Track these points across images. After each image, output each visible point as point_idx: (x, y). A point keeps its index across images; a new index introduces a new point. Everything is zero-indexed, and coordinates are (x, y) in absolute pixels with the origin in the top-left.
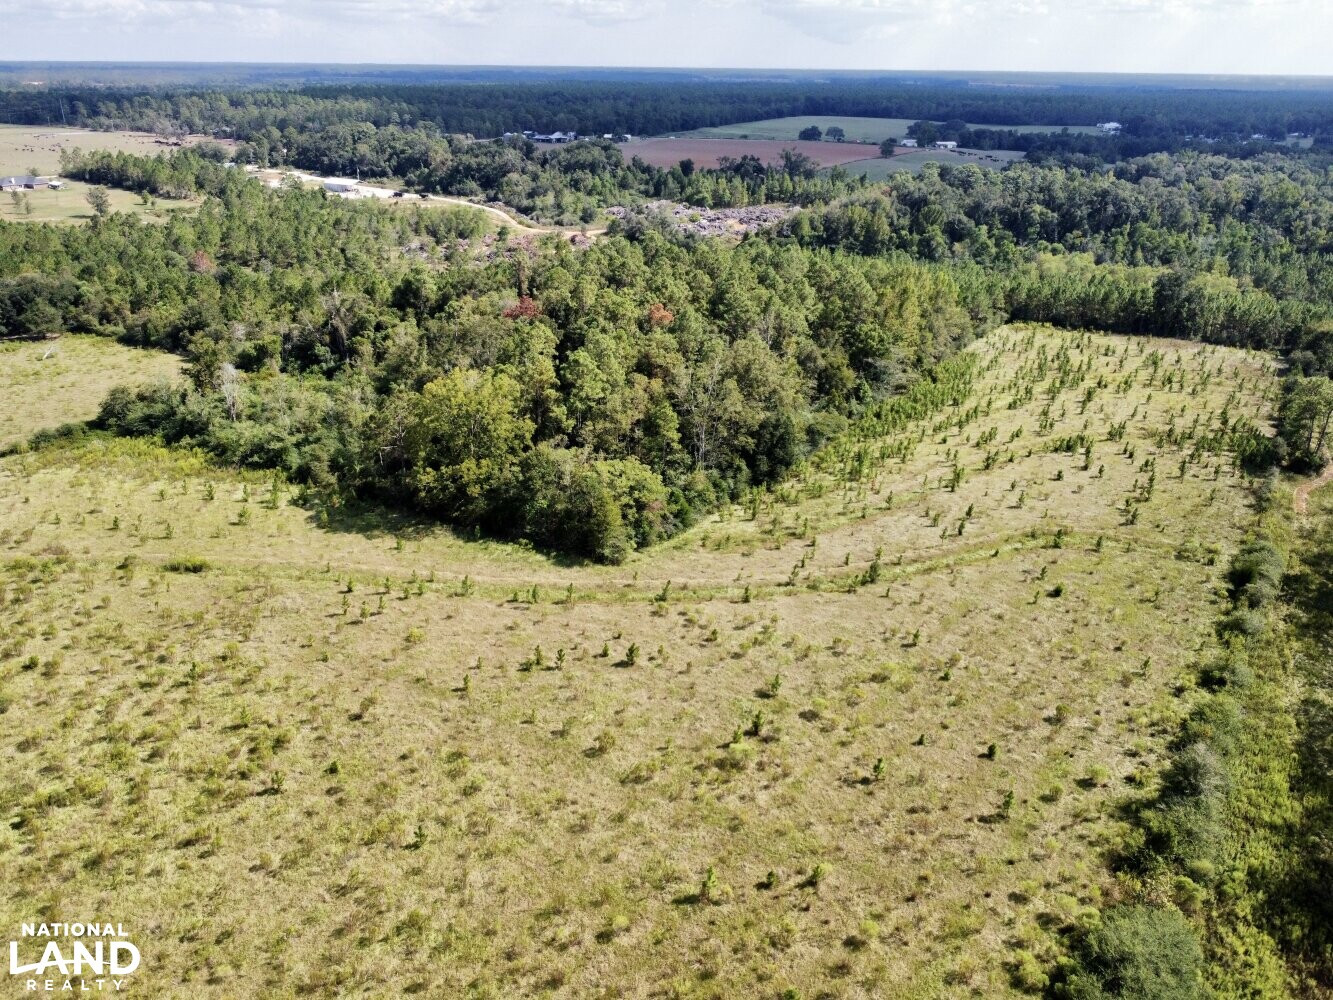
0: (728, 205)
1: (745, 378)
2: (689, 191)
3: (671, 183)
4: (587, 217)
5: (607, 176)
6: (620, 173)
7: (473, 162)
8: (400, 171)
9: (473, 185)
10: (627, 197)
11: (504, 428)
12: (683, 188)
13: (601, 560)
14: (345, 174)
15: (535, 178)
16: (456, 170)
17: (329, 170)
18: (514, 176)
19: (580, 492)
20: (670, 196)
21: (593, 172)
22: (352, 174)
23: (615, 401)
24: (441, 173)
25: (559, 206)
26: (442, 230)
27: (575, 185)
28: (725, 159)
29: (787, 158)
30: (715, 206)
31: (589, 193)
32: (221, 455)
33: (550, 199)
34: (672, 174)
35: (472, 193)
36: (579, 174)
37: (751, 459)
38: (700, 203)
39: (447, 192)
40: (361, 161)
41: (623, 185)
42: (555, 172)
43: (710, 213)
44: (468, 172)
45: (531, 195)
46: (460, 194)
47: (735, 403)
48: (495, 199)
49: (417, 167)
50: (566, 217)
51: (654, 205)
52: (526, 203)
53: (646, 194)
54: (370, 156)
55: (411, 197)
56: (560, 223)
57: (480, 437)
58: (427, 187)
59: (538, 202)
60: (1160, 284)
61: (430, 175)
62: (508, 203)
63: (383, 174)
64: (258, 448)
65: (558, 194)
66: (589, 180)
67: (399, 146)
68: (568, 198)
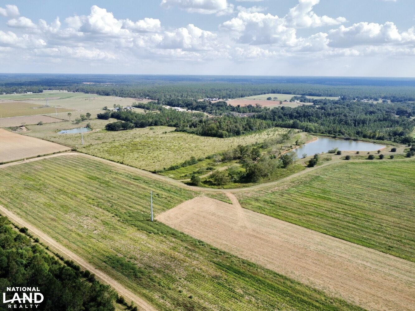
0: (245, 113)
1: (236, 127)
2: (239, 110)
3: (236, 109)
4: (221, 114)
5: (224, 107)
6: (227, 107)
7: (201, 105)
8: (187, 106)
9: (200, 109)
10: (228, 111)
11: (215, 129)
12: (238, 110)
13: (223, 138)
14: (177, 107)
15: (211, 108)
16: (197, 106)
17: (174, 106)
18: (208, 107)
19: (221, 133)
20: (235, 111)
21: (222, 107)
22: (178, 106)
23: (224, 128)
24: (194, 107)
25: (216, 112)
26: (198, 116)
27: (219, 109)
28: (246, 105)
29: (257, 105)
30: (243, 113)
31: (221, 110)
32: (188, 133)
33: (214, 111)
34: (236, 107)
35: (200, 110)
36: (219, 107)
37: (236, 133)
38: (240, 112)
39: (196, 110)
40: (180, 104)
41: (227, 109)
42: (215, 107)
43: (242, 114)
44: (200, 106)
45: (211, 111)
46: (198, 110)
47: (235, 128)
48: (204, 111)
49: (190, 105)
50: (217, 114)
51: (232, 112)
52: (210, 112)
53: (231, 111)
54: (182, 103)
55: (190, 111)
56: (216, 115)
57: (213, 129)
58: (192, 109)
59: (212, 112)
60: (293, 122)
61: (193, 107)
62: (207, 112)
63: (184, 107)
64: (193, 132)
65: (216, 110)
66: (221, 108)
67: (186, 101)
68: (217, 111)
